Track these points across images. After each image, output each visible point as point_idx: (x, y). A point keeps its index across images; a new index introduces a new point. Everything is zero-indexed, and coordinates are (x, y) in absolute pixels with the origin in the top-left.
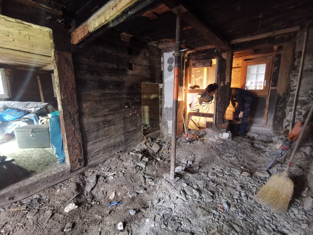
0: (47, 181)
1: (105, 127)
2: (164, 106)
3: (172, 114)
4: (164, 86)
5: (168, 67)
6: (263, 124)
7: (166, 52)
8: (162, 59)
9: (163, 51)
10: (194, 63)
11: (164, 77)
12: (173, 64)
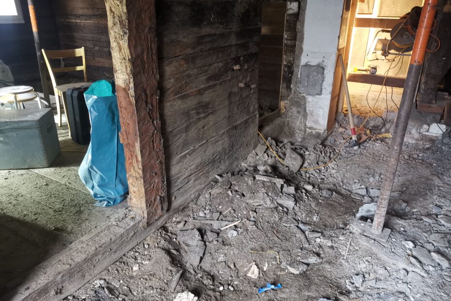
0: (111, 249)
1: (199, 119)
2: (300, 59)
3: (321, 82)
4: (305, 8)
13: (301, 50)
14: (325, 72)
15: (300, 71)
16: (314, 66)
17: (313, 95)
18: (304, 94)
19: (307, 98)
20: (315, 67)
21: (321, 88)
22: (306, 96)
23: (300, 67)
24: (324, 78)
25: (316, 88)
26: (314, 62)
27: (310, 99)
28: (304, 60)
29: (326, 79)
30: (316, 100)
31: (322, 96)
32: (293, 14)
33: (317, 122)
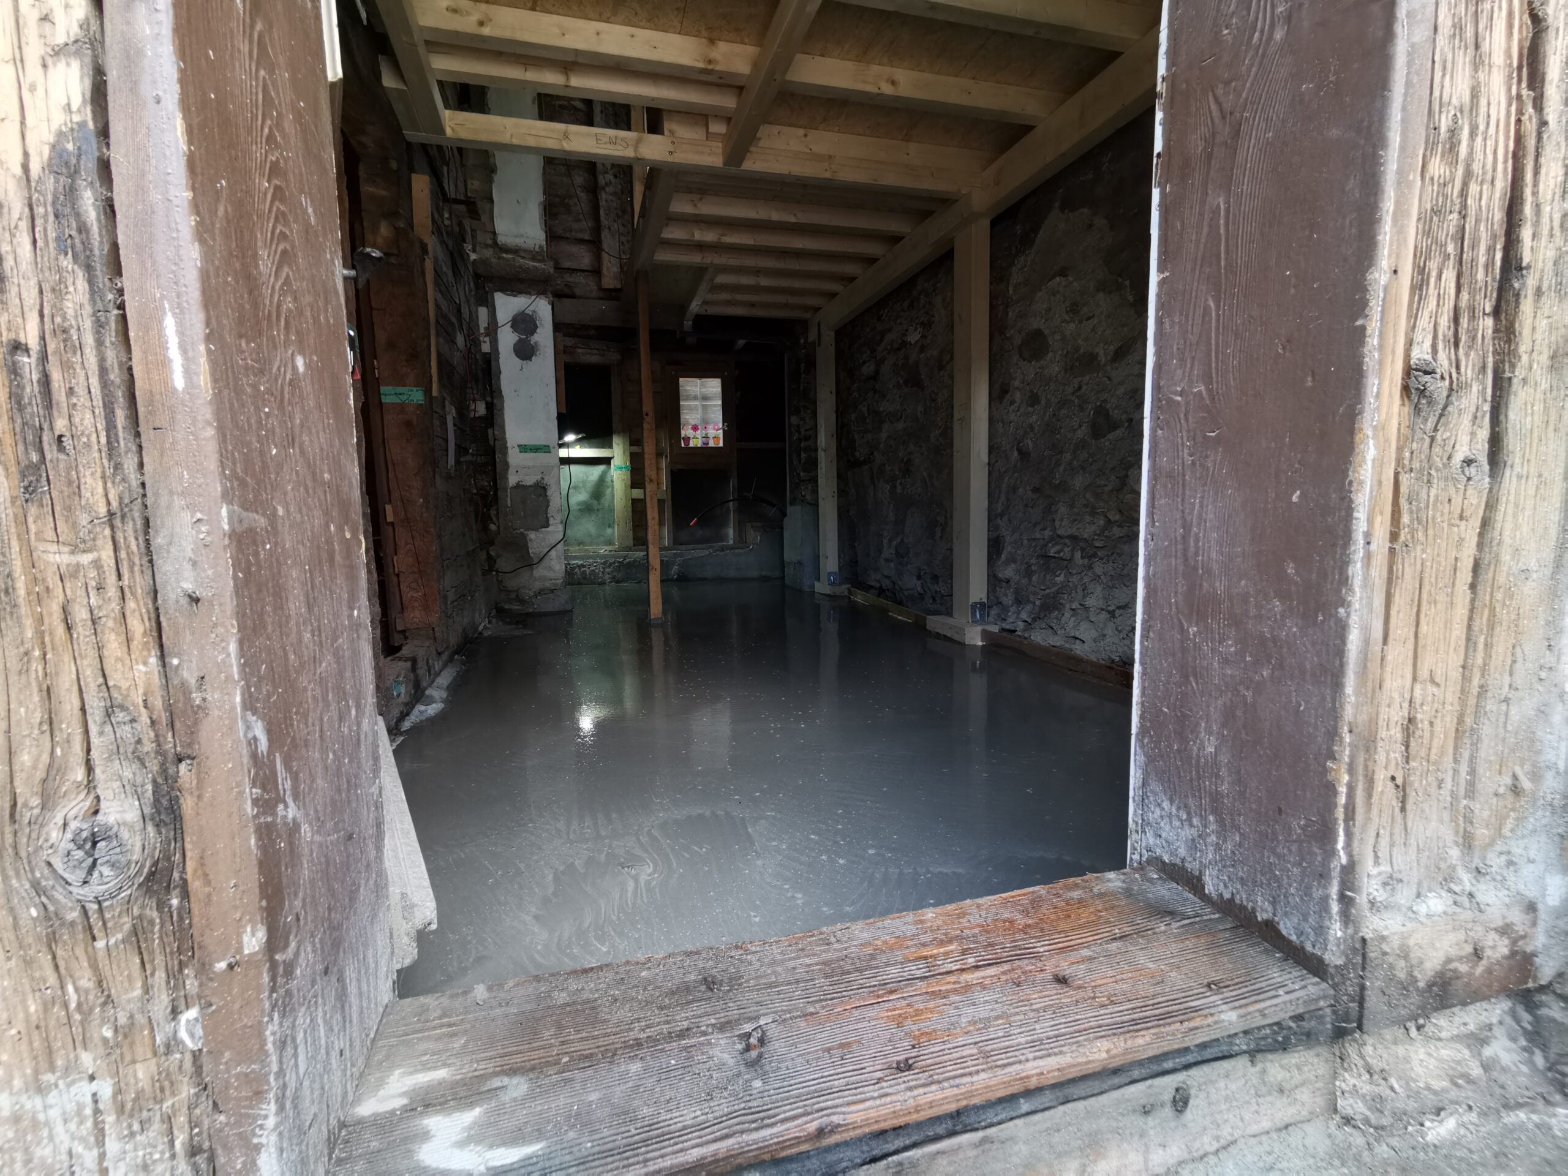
2: (507, 479)
3: (544, 508)
4: (503, 408)
5: (515, 345)
6: (731, 542)
7: (503, 290)
8: (483, 312)
9: (489, 286)
10: (569, 344)
11: (502, 377)
12: (536, 338)
13: (506, 465)
14: (549, 493)
15: (509, 496)
16: (529, 486)
17: (536, 529)
18: (522, 530)
19: (528, 535)
20: (533, 488)
21: (548, 518)
22: (526, 532)
23: (509, 490)
24: (548, 502)
25: (540, 517)
26: (530, 480)
27: (532, 535)
28: (513, 480)
29: (551, 504)
30: (541, 535)
31: (550, 528)
32: (480, 418)
33: (550, 569)
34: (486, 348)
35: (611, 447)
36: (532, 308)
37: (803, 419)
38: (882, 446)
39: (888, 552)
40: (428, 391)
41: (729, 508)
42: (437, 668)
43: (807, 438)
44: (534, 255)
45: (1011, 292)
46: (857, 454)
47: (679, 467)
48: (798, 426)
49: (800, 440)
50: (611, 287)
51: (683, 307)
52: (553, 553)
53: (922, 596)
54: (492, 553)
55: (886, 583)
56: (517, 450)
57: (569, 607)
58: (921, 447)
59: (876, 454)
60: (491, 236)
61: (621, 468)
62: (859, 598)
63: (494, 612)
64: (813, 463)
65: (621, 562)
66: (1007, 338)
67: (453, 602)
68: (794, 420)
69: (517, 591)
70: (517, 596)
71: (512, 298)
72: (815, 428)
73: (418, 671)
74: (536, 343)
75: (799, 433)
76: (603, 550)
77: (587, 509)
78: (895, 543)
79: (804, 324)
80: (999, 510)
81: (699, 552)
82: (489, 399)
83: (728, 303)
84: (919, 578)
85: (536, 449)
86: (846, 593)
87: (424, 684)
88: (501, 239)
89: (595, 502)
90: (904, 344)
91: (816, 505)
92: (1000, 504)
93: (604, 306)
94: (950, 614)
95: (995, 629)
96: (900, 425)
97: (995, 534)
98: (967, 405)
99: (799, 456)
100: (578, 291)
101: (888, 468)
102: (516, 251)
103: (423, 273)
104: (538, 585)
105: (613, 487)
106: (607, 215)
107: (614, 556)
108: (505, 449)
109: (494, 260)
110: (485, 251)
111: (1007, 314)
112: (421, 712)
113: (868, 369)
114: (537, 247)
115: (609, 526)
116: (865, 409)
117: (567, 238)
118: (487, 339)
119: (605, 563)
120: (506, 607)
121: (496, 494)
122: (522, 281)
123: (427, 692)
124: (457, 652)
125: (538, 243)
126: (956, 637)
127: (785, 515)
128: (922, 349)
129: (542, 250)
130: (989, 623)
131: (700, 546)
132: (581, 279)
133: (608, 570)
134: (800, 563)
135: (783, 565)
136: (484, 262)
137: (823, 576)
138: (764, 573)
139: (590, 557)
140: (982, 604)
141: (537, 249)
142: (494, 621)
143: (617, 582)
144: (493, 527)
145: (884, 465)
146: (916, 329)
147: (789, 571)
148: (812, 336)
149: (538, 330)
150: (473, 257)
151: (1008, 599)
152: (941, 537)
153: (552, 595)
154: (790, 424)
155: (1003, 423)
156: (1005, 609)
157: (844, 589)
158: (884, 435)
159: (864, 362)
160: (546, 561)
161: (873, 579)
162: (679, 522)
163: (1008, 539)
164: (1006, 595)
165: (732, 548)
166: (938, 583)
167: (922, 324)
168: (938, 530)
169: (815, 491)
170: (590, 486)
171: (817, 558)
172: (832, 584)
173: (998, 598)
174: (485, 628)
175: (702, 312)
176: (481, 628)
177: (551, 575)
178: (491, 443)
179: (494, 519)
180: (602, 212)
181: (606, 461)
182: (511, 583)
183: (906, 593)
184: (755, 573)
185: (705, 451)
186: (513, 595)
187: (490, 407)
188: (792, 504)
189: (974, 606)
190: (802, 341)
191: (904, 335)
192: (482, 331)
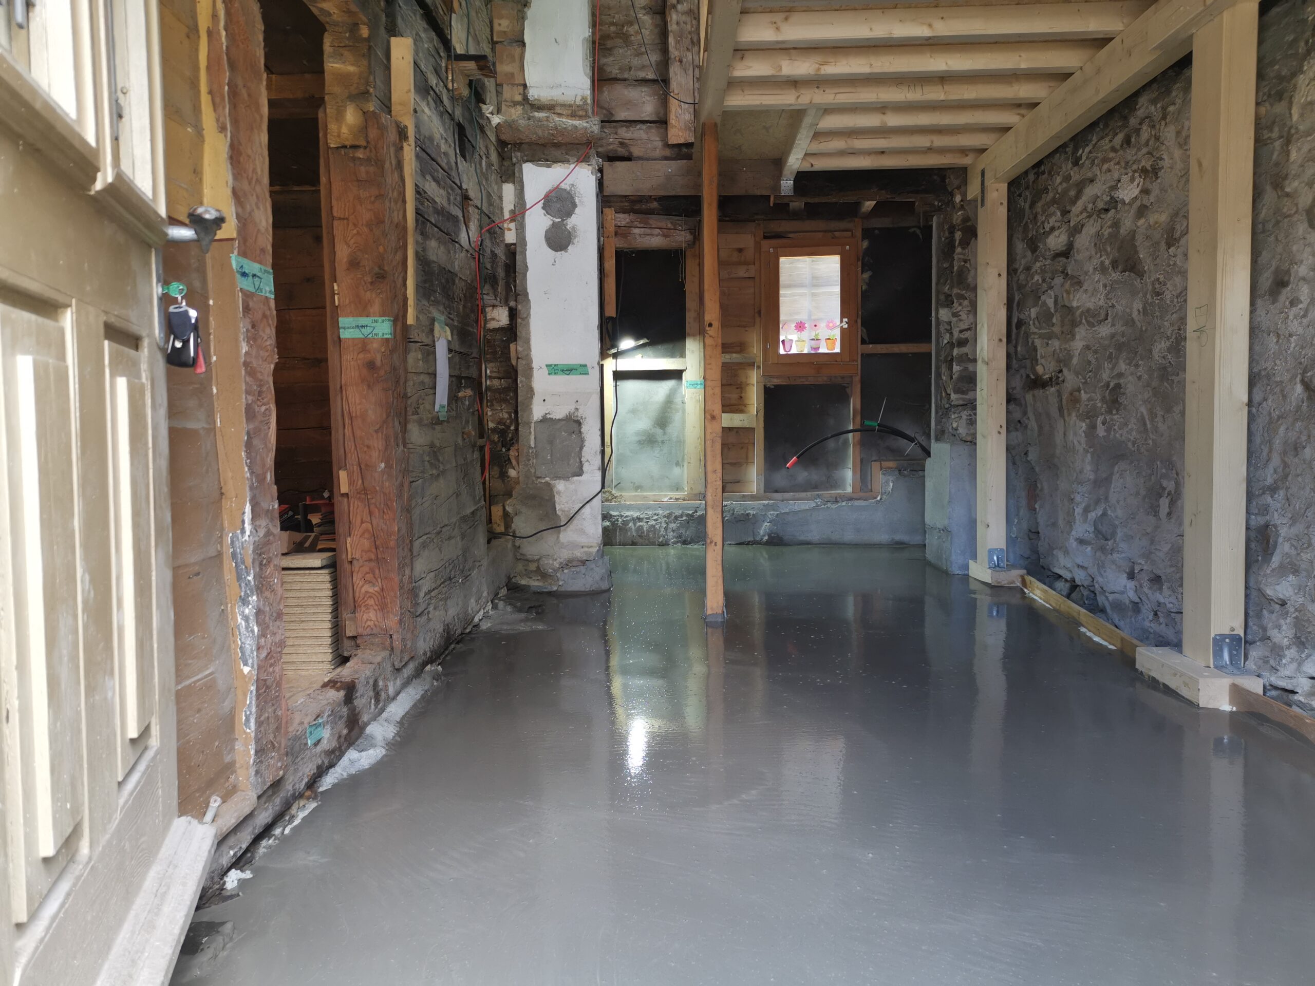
2: (531, 410)
3: (578, 449)
4: (529, 315)
5: (546, 232)
6: (849, 489)
7: (532, 160)
8: (508, 190)
9: (517, 156)
10: (623, 223)
11: (529, 275)
12: (572, 222)
13: (531, 391)
14: (584, 429)
15: (533, 433)
16: (559, 420)
17: (566, 478)
18: (547, 479)
19: (555, 486)
20: (564, 422)
21: (581, 462)
22: (553, 482)
23: (532, 425)
24: (582, 441)
25: (572, 461)
26: (559, 413)
27: (560, 486)
28: (538, 411)
29: (586, 443)
30: (572, 487)
31: (584, 477)
32: (501, 329)
33: (582, 532)
34: (510, 237)
35: (682, 355)
36: (569, 181)
37: (955, 315)
38: (1075, 361)
39: (1082, 529)
40: (399, 319)
41: (846, 442)
42: (391, 691)
43: (962, 343)
44: (574, 111)
45: (1295, 117)
46: (1039, 369)
47: (776, 381)
48: (949, 323)
49: (951, 345)
50: (681, 141)
51: (778, 163)
52: (587, 510)
53: (1136, 607)
54: (509, 509)
55: (1080, 577)
56: (545, 370)
57: (604, 586)
58: (1137, 366)
59: (1065, 371)
60: (521, 89)
61: (694, 385)
62: (1038, 593)
63: (503, 592)
64: (970, 380)
65: (692, 516)
66: (1288, 195)
67: (430, 592)
68: (944, 314)
69: (538, 560)
70: (538, 568)
71: (544, 170)
72: (973, 328)
73: (356, 702)
74: (573, 228)
75: (951, 334)
76: (667, 497)
77: (648, 441)
78: (1092, 515)
79: (962, 172)
80: (1269, 481)
81: (802, 504)
82: (512, 304)
83: (842, 153)
84: (1131, 576)
85: (569, 370)
86: (1018, 584)
87: (365, 718)
88: (533, 94)
89: (659, 431)
90: (1113, 203)
91: (973, 443)
92: (1270, 470)
93: (672, 167)
94: (1177, 646)
95: (1255, 686)
96: (1104, 330)
97: (1261, 520)
98: (1210, 308)
99: (950, 368)
100: (636, 151)
101: (1084, 396)
102: (550, 107)
103: (400, 166)
104: (565, 555)
105: (684, 411)
106: (677, 42)
107: (680, 507)
108: (529, 369)
109: (522, 122)
110: (513, 110)
111: (1288, 154)
112: (352, 762)
113: (1056, 241)
114: (579, 98)
115: (677, 464)
116: (1050, 303)
117: (625, 80)
118: (512, 226)
119: (668, 516)
120: (523, 582)
121: (517, 429)
122: (557, 145)
123: (369, 730)
124: (430, 661)
125: (580, 93)
126: (1184, 692)
127: (928, 454)
128: (1142, 211)
129: (585, 103)
130: (1245, 672)
131: (803, 495)
132: (639, 133)
133: (672, 526)
134: (946, 530)
135: (923, 529)
136: (510, 125)
137: (982, 553)
138: (898, 537)
139: (648, 508)
140: (1235, 639)
141: (578, 102)
142: (501, 605)
143: (685, 542)
144: (512, 473)
145: (1079, 390)
146: (1132, 180)
147: (932, 541)
148: (973, 191)
149: (577, 210)
150: (496, 120)
151: (1282, 634)
152: (1169, 514)
153: (582, 569)
154: (937, 318)
155: (1278, 336)
156: (1277, 651)
157: (1013, 577)
158: (1077, 345)
159: (1053, 229)
160: (575, 522)
161: (1063, 564)
162: (773, 462)
163: (1283, 531)
164: (1279, 627)
165: (851, 499)
166: (1161, 589)
167: (1144, 171)
168: (1164, 503)
169: (972, 422)
170: (653, 410)
171: (972, 525)
172: (996, 567)
173: (1265, 629)
174: (486, 616)
175: (806, 167)
176: (476, 620)
177: (583, 540)
178: (514, 362)
179: (514, 462)
180: (671, 40)
181: (676, 375)
182: (531, 549)
183: (1111, 597)
184: (883, 537)
185: (813, 361)
186: (533, 567)
187: (513, 314)
188: (937, 439)
189: (1219, 642)
190: (958, 199)
191: (1114, 188)
192: (507, 215)
